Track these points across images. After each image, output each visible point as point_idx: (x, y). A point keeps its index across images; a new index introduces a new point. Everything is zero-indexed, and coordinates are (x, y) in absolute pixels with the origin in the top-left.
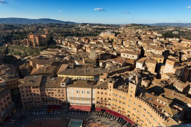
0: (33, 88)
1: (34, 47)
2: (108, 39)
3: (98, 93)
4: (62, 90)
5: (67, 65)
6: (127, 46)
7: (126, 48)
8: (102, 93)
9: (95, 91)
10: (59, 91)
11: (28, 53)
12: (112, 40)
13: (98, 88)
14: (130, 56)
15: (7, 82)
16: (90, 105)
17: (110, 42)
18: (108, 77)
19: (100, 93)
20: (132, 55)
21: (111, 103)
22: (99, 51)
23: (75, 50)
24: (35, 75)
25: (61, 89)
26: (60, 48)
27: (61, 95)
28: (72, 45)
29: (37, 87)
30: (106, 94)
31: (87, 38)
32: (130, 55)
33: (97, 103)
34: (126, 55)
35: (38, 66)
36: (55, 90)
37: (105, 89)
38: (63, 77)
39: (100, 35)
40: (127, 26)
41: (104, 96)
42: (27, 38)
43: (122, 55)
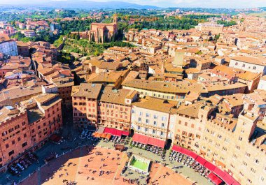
0: (89, 99)
1: (97, 43)
2: (210, 34)
3: (180, 122)
4: (126, 110)
5: (137, 73)
6: (245, 48)
7: (243, 51)
8: (186, 124)
9: (175, 118)
10: (121, 109)
11: (88, 51)
12: (217, 37)
13: (181, 115)
14: (248, 67)
15: (59, 88)
16: (165, 140)
17: (211, 39)
18: (199, 99)
19: (183, 123)
20: (252, 66)
21: (199, 144)
22: (189, 54)
23: (152, 51)
24: (93, 83)
25: (124, 107)
26: (130, 46)
27: (124, 117)
28: (148, 43)
29: (94, 100)
30: (193, 126)
31: (172, 33)
32: (247, 65)
33: (177, 138)
34: (240, 64)
35: (98, 71)
36: (117, 108)
37: (193, 118)
38: (129, 91)
39: (196, 27)
40: (251, 12)
41: (189, 130)
42: (89, 29)
43: (232, 63)
